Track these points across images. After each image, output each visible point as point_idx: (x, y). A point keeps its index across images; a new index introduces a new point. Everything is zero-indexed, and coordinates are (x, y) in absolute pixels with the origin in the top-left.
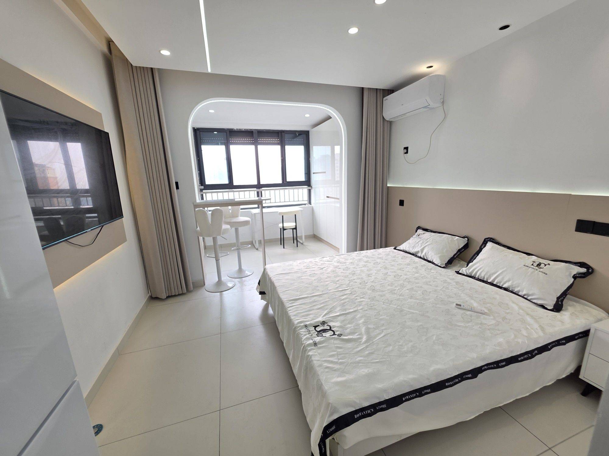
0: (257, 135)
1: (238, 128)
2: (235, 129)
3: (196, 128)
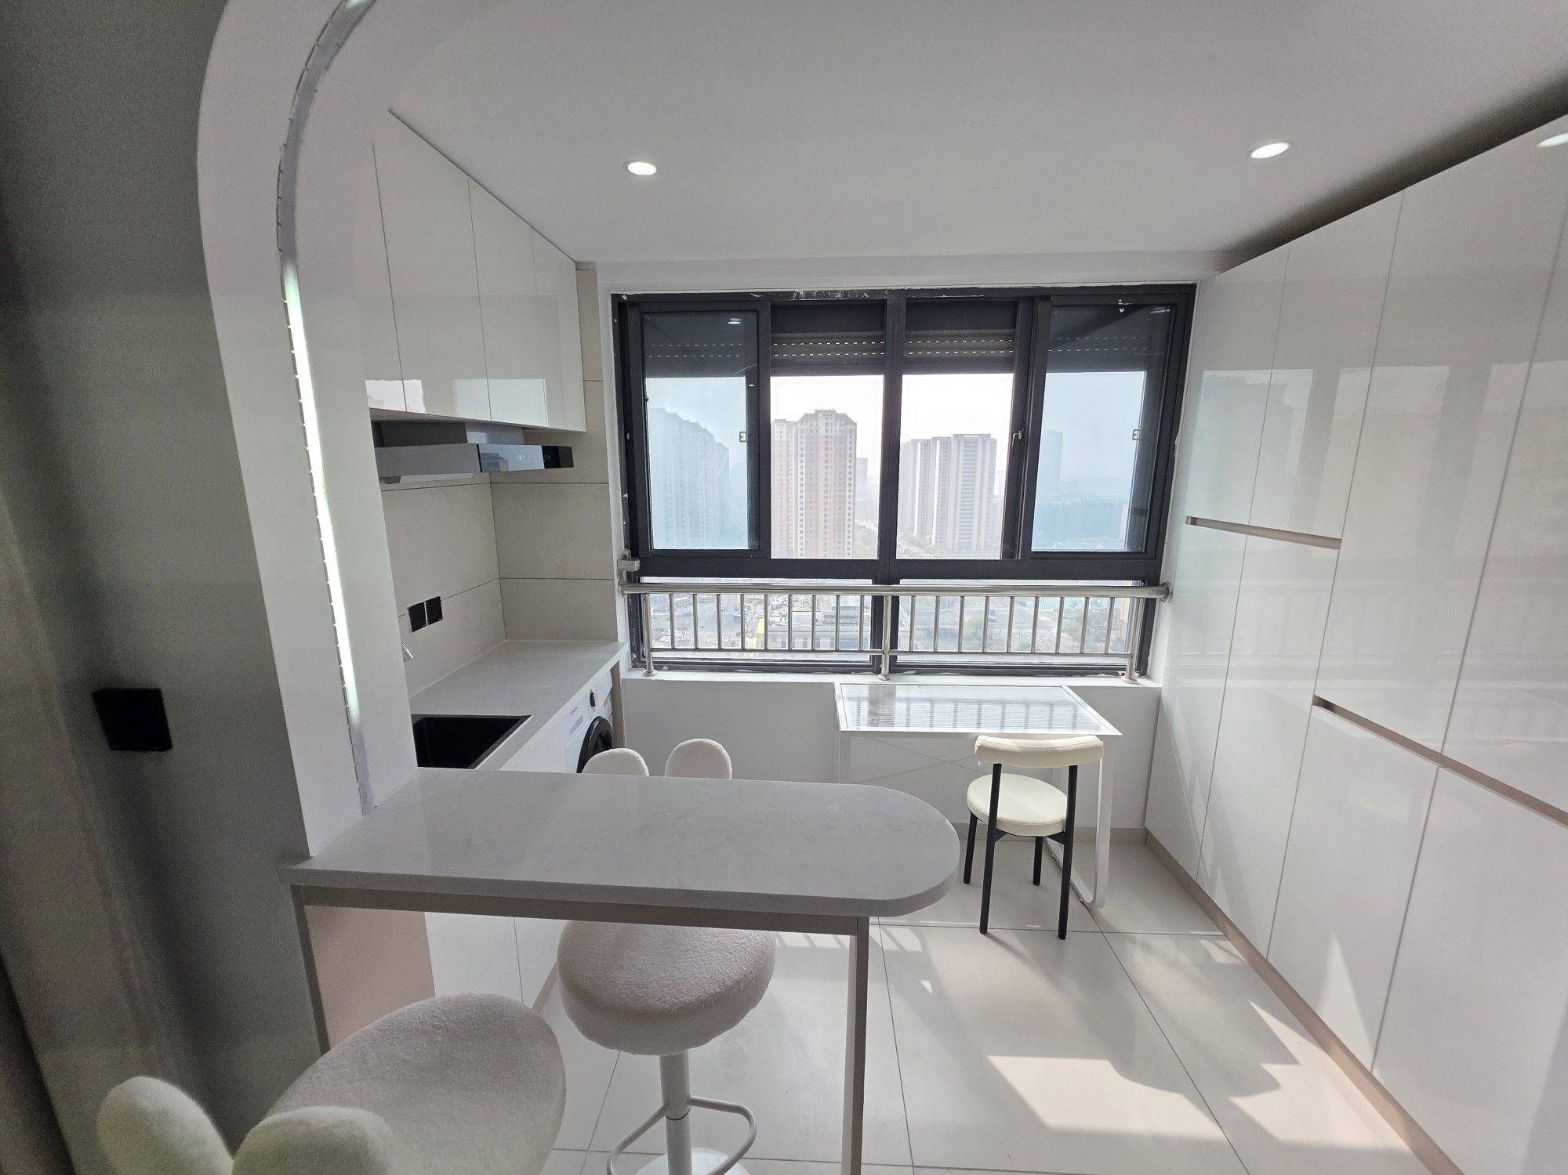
0: (903, 322)
1: (816, 290)
2: (802, 293)
3: (625, 298)
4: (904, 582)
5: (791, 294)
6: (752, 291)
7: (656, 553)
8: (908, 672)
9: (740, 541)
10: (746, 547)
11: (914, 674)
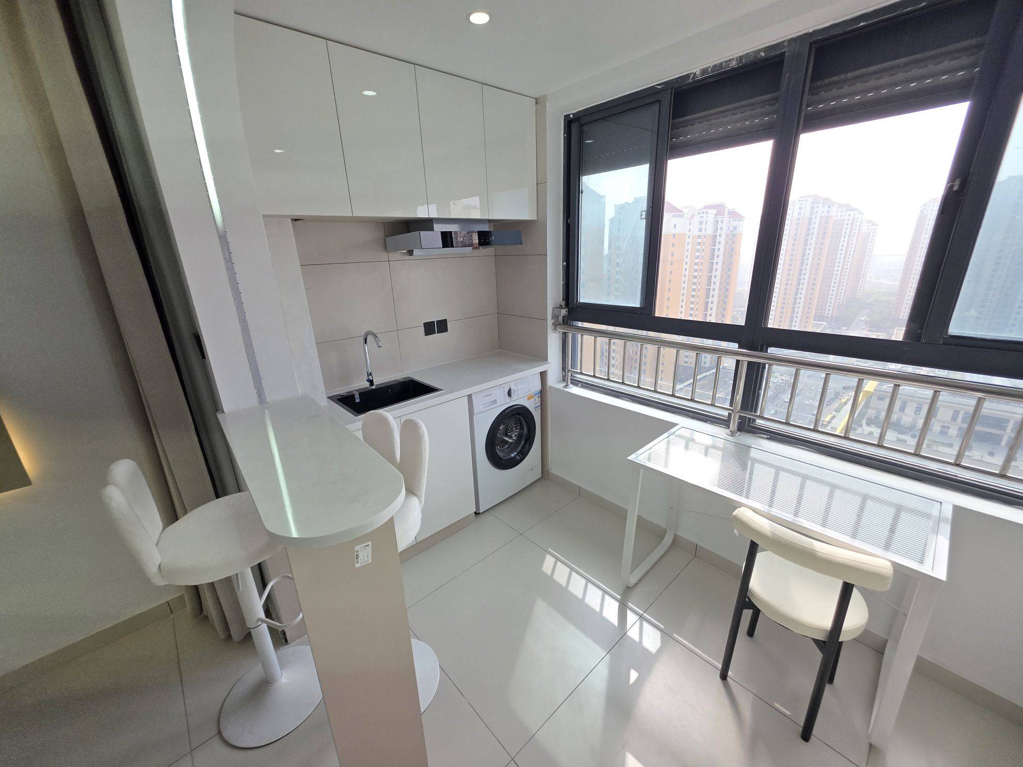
1: (711, 65)
2: (698, 73)
3: (571, 116)
4: (772, 350)
5: (688, 76)
6: (656, 84)
7: (580, 305)
8: (761, 435)
9: (634, 301)
10: (638, 306)
11: (767, 438)
